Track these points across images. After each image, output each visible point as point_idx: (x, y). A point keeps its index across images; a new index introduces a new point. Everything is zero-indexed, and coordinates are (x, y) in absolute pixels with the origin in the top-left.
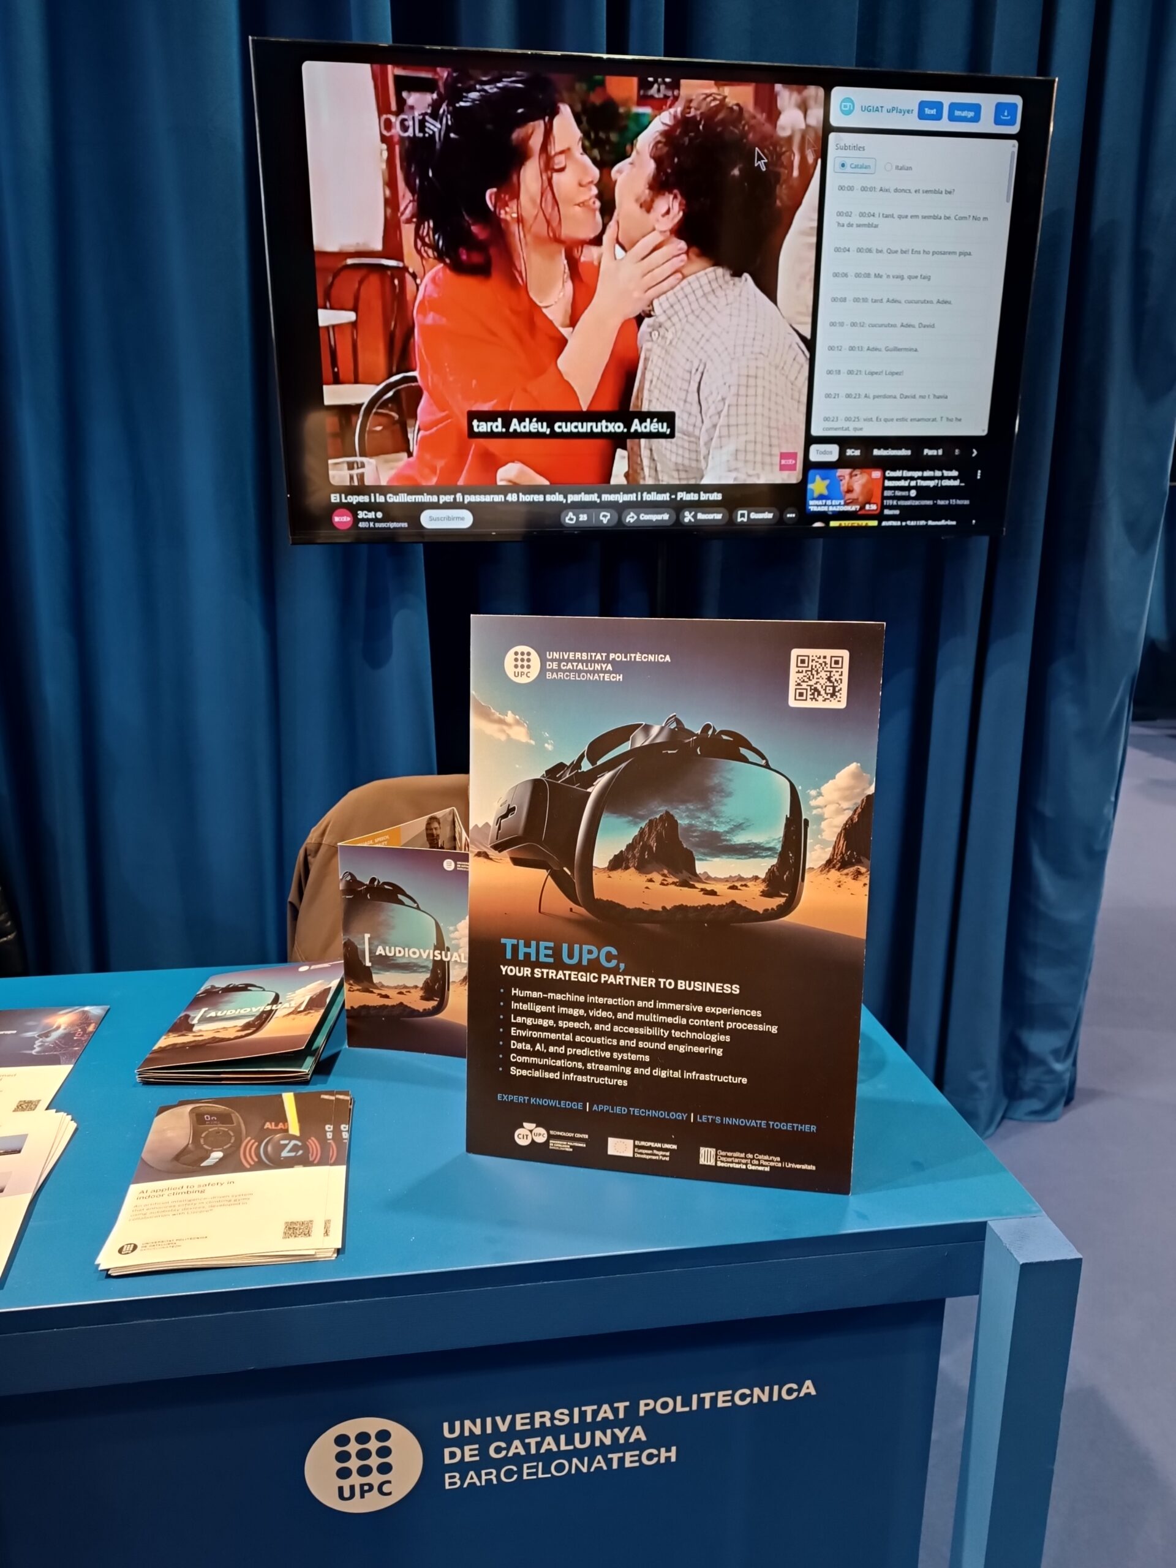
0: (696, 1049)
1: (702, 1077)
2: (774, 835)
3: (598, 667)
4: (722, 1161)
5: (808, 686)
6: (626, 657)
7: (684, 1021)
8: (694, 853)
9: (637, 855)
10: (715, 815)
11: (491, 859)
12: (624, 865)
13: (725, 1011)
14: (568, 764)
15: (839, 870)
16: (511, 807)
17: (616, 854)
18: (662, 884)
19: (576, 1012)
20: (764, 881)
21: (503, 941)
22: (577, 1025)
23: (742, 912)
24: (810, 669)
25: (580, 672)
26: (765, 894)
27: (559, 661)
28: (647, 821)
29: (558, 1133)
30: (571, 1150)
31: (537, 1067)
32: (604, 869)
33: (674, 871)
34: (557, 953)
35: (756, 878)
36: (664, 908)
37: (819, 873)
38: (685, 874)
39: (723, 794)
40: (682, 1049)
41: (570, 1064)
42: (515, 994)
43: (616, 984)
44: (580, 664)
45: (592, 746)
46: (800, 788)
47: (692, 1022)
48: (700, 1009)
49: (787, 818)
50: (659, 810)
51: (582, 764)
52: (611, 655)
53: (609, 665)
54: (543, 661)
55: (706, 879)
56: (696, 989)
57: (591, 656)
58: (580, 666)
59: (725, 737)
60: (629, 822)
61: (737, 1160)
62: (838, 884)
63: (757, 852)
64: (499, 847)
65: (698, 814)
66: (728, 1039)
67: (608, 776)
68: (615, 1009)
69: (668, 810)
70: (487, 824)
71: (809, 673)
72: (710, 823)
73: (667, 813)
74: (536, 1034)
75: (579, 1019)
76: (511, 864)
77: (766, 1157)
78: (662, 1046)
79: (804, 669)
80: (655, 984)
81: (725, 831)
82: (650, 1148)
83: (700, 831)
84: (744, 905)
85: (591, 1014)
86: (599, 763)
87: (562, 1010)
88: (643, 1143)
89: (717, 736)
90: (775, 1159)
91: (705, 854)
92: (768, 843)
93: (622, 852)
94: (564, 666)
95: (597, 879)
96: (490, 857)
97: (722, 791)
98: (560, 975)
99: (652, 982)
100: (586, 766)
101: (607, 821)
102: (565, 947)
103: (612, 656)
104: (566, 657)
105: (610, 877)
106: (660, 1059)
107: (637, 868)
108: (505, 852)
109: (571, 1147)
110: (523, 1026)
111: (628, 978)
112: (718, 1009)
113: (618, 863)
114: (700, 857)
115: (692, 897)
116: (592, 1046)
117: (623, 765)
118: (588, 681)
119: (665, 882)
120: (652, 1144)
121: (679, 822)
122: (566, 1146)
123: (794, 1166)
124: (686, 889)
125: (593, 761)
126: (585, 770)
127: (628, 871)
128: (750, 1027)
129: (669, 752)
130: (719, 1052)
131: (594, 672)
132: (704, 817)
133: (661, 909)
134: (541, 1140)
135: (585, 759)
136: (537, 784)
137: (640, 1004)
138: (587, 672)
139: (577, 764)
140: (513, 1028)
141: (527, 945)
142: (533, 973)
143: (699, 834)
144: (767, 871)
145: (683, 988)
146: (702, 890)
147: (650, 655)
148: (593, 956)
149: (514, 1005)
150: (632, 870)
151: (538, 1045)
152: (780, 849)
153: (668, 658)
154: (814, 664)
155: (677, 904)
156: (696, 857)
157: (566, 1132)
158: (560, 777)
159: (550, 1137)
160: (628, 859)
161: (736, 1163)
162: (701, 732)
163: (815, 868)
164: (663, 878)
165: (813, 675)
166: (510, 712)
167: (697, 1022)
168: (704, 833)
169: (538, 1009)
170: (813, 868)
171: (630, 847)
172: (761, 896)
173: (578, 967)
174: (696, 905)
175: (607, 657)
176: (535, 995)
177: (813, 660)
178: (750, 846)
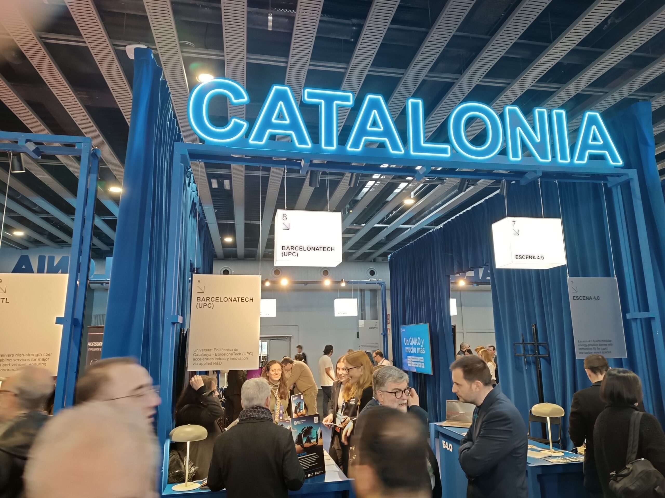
2: (315, 436)
8: (311, 440)
10: (312, 435)
12: (306, 443)
40: (312, 462)
43: (307, 456)
47: (312, 459)
50: (307, 436)
67: (303, 433)
68: (307, 459)
80: (310, 455)
95: (304, 445)
101: (304, 438)
102: (302, 453)
112: (314, 456)
124: (310, 444)
133: (309, 447)
148: (305, 454)
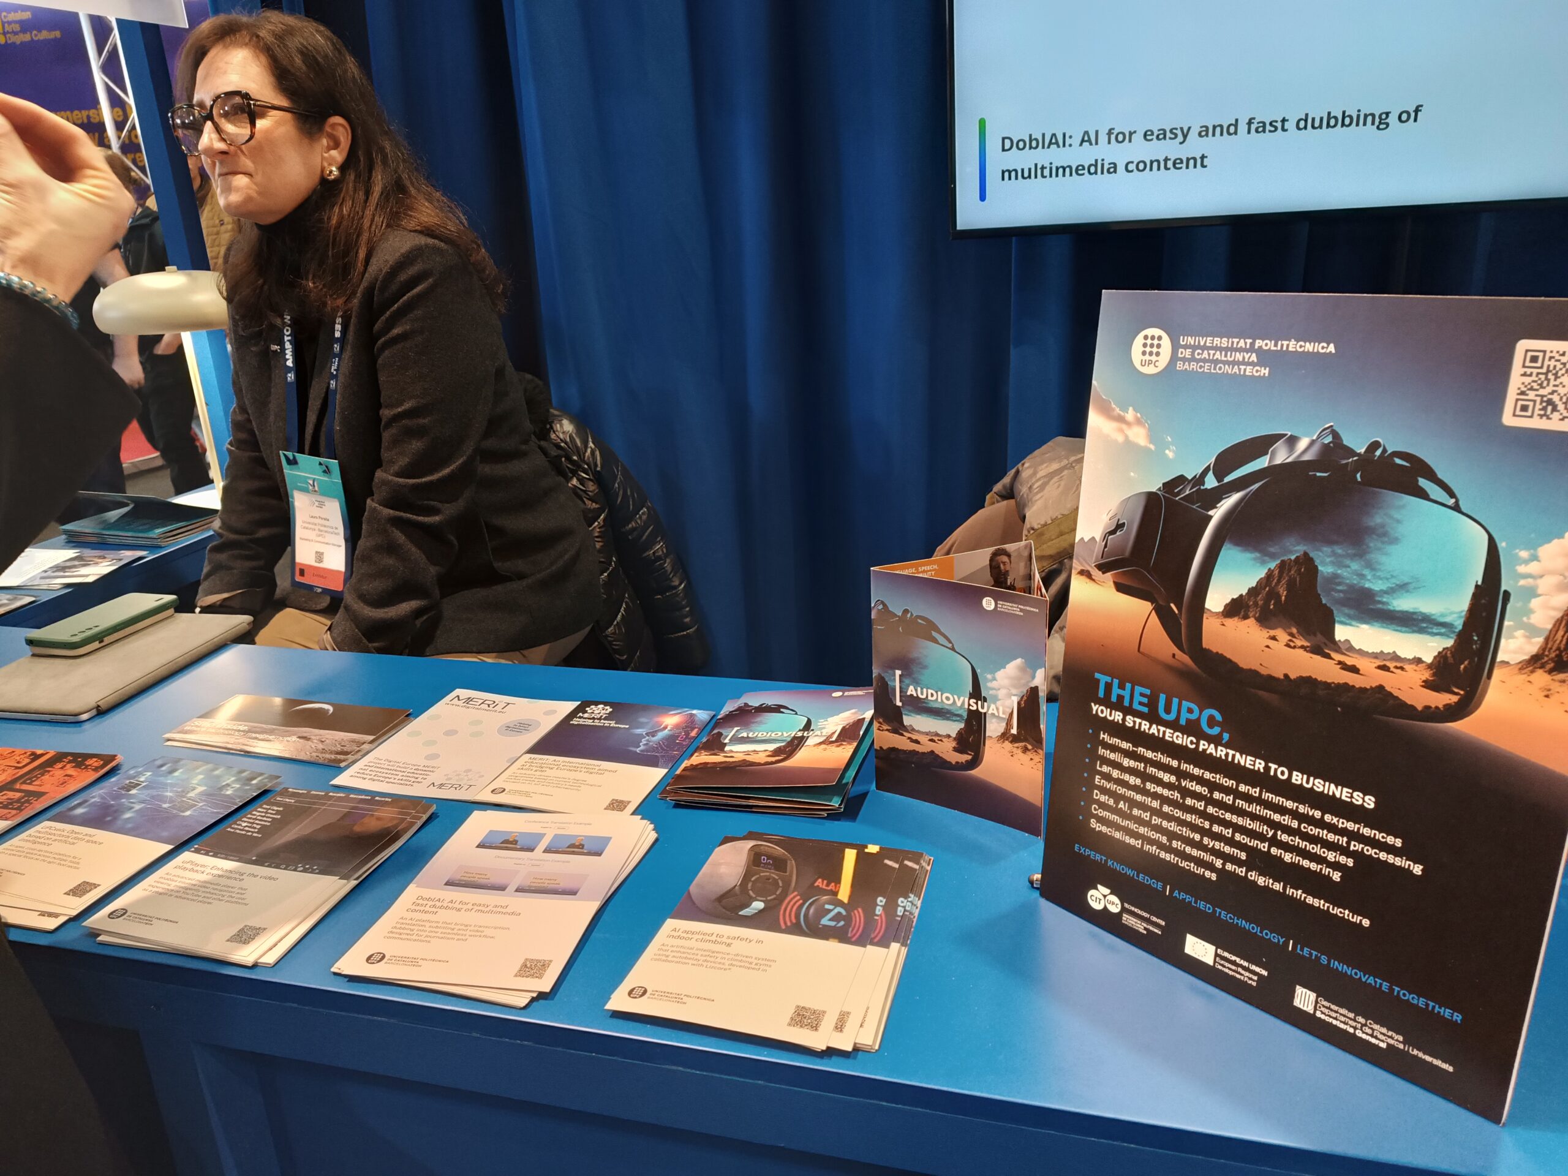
0: (1306, 863)
1: (1310, 900)
2: (1453, 606)
3: (1239, 356)
4: (1322, 1013)
5: (1537, 395)
6: (1276, 345)
7: (1295, 824)
8: (1335, 612)
9: (1260, 603)
10: (1370, 565)
11: (1094, 580)
12: (1242, 613)
13: (1350, 826)
14: (1190, 478)
15: (1550, 672)
16: (1121, 522)
17: (1235, 597)
18: (1288, 645)
19: (1167, 778)
20: (1430, 666)
21: (1097, 675)
22: (1166, 792)
23: (1391, 702)
24: (1544, 370)
25: (1216, 362)
26: (1427, 685)
27: (1194, 348)
28: (1278, 562)
29: (1133, 909)
30: (1145, 932)
31: (1119, 828)
32: (1217, 614)
33: (1306, 630)
34: (1152, 703)
35: (1418, 661)
36: (1286, 676)
37: (1516, 670)
38: (1320, 637)
39: (1386, 539)
40: (1288, 857)
41: (1156, 836)
42: (1103, 738)
43: (1216, 757)
44: (1218, 352)
45: (1221, 458)
46: (1504, 544)
47: (1305, 828)
48: (1318, 814)
49: (1477, 586)
50: (1295, 549)
51: (1206, 479)
52: (1257, 341)
53: (1254, 355)
54: (1175, 346)
55: (1347, 650)
56: (1315, 788)
57: (1233, 342)
58: (1218, 355)
59: (1398, 461)
60: (1255, 559)
61: (1343, 1019)
62: (1546, 693)
63: (1425, 625)
64: (1104, 568)
65: (1348, 562)
66: (1350, 862)
67: (1235, 497)
68: (1213, 786)
69: (1308, 551)
70: (1093, 539)
71: (1543, 377)
72: (1362, 576)
73: (1306, 554)
74: (1121, 790)
75: (1169, 786)
76: (1114, 590)
77: (1384, 1030)
78: (1264, 847)
79: (1535, 371)
80: (1264, 768)
81: (1382, 591)
82: (1234, 963)
83: (1347, 585)
84: (1395, 695)
85: (1183, 785)
86: (1227, 479)
87: (1151, 770)
88: (1226, 954)
89: (1387, 459)
90: (1396, 1037)
91: (1350, 617)
92: (1442, 615)
93: (1241, 596)
94: (1199, 354)
95: (1208, 624)
96: (1093, 577)
97: (1385, 534)
98: (1154, 730)
99: (1260, 765)
100: (1211, 482)
101: (1229, 553)
102: (1162, 698)
103: (1259, 343)
104: (1202, 343)
105: (1223, 625)
106: (1258, 861)
107: (1258, 620)
108: (1109, 574)
109: (1145, 929)
110: (1107, 777)
111: (1231, 752)
112: (1341, 820)
113: (1235, 609)
114: (1343, 619)
115: (1325, 670)
116: (1181, 823)
117: (1257, 486)
118: (1226, 375)
119: (1292, 644)
120: (1238, 960)
121: (1320, 568)
122: (1140, 927)
123: (1421, 1055)
124: (1318, 658)
125: (1219, 477)
126: (1209, 487)
127: (1246, 621)
128: (1383, 856)
129: (1318, 474)
130: (1336, 876)
131: (1234, 363)
132: (1355, 566)
133: (1282, 677)
134: (1115, 909)
135: (1211, 475)
136: (1151, 497)
137: (1243, 788)
138: (1225, 363)
139: (1200, 479)
140: (1097, 777)
141: (1122, 686)
142: (1124, 720)
143: (1345, 588)
144: (1436, 654)
145: (1299, 782)
146: (1340, 663)
147: (1308, 344)
148: (1194, 717)
149: (1101, 751)
150: (1251, 621)
151: (1122, 802)
152: (1460, 627)
153: (1332, 348)
154: (1552, 363)
155: (1304, 675)
156: (1337, 619)
157: (1141, 910)
158: (1179, 493)
159: (1124, 910)
160: (1248, 607)
161: (1341, 1022)
162: (1365, 452)
163: (1512, 663)
164: (1290, 638)
165: (1548, 380)
166: (1131, 409)
167: (1314, 831)
168: (1352, 587)
169: (1127, 762)
170: (1507, 663)
171: (1252, 591)
172: (1422, 686)
173: (1174, 725)
174: (1329, 681)
175: (1252, 344)
176: (1125, 745)
177: (1551, 358)
178: (1414, 617)
